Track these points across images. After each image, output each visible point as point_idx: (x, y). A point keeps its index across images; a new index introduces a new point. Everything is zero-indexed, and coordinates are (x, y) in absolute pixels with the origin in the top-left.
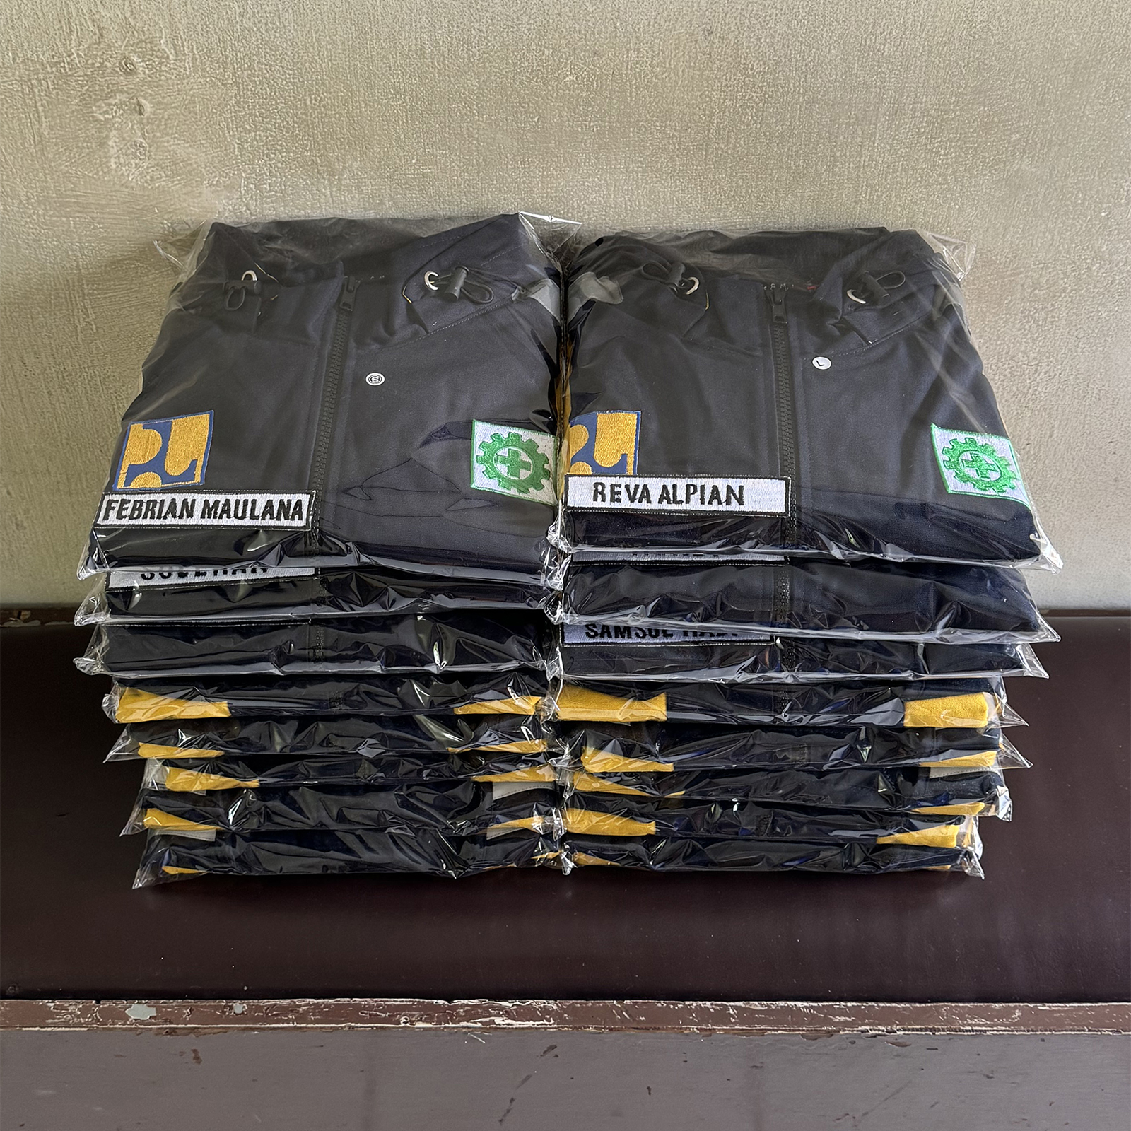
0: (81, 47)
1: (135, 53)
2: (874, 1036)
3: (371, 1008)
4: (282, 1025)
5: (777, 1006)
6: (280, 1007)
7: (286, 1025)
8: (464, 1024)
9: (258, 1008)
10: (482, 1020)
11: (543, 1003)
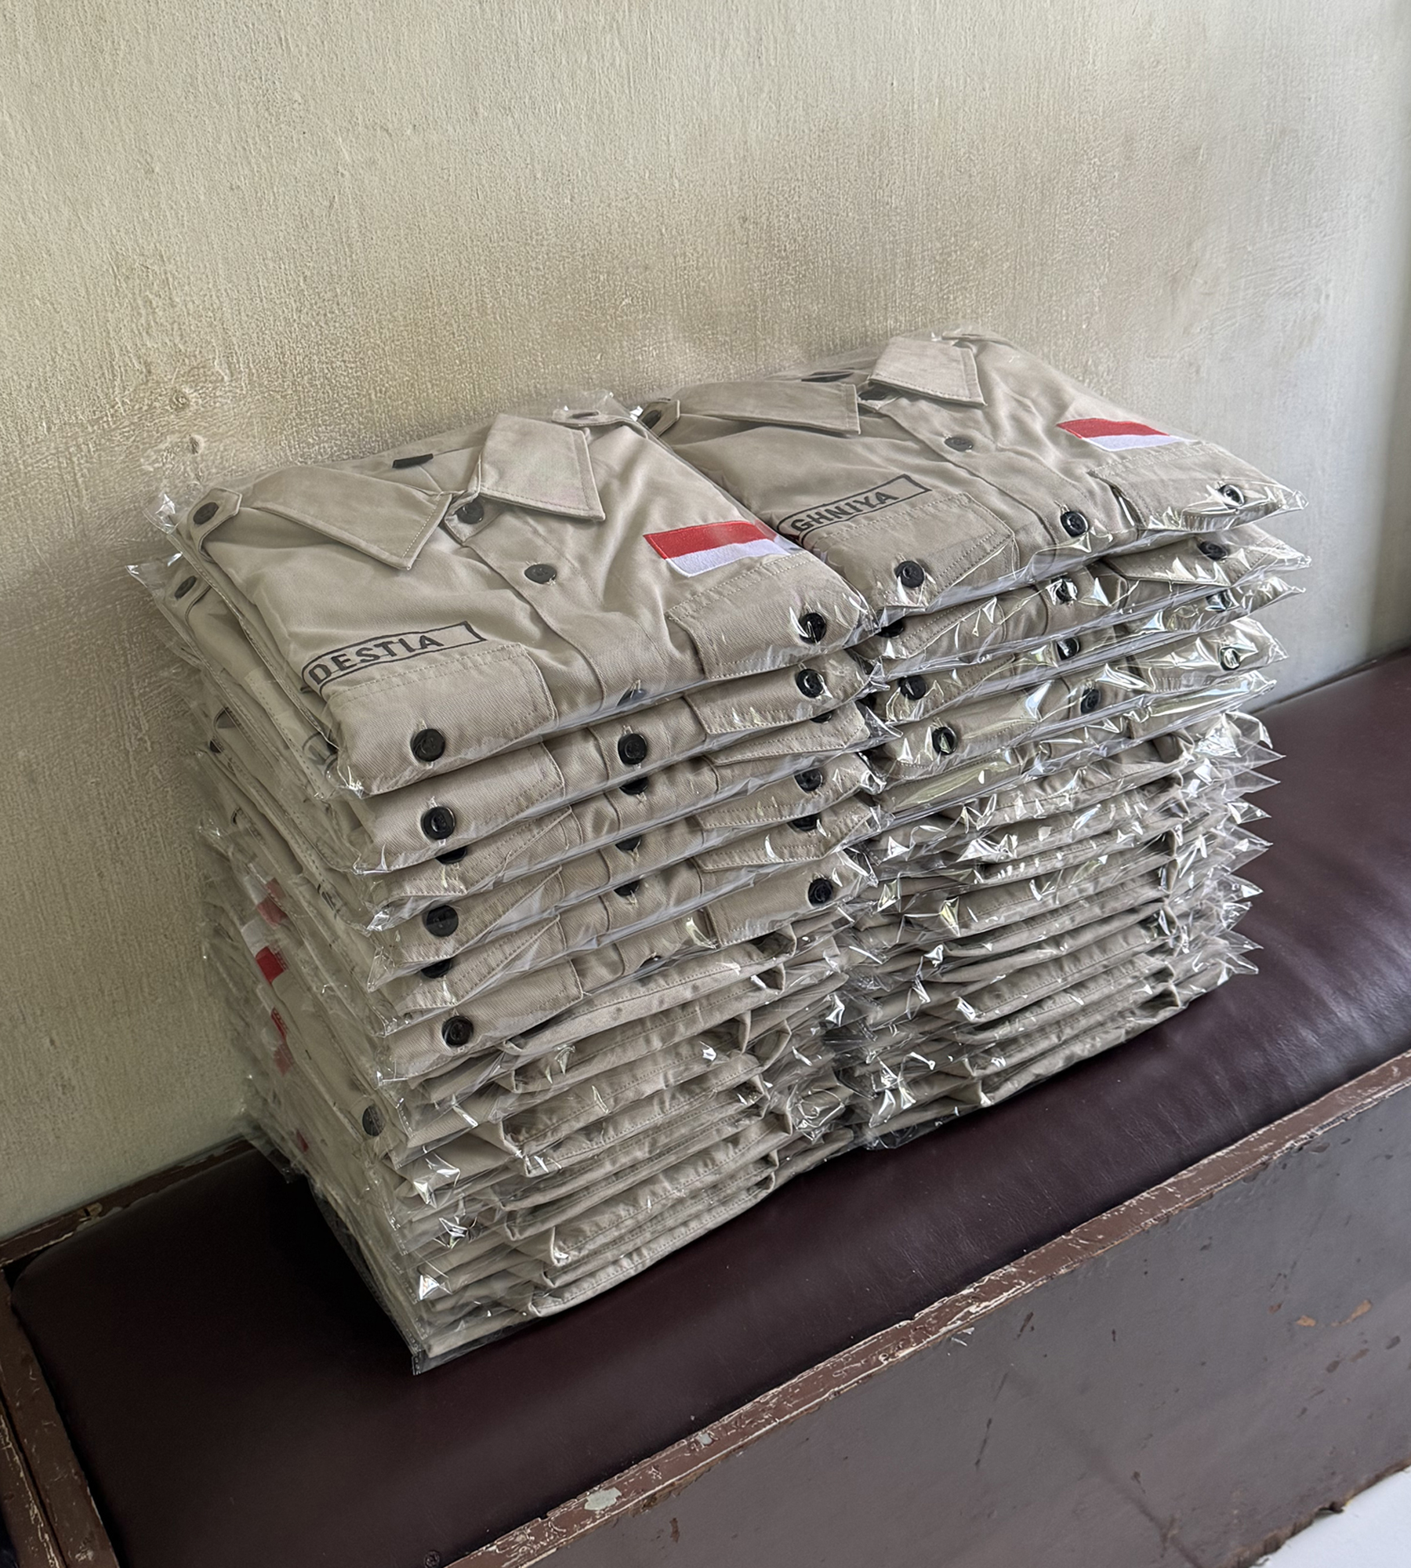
0: (127, 392)
1: (187, 382)
2: (1301, 1148)
3: (841, 1365)
4: (764, 1430)
5: (1204, 1165)
6: (748, 1414)
7: (768, 1427)
8: (944, 1330)
9: (726, 1428)
10: (958, 1316)
11: (1000, 1272)
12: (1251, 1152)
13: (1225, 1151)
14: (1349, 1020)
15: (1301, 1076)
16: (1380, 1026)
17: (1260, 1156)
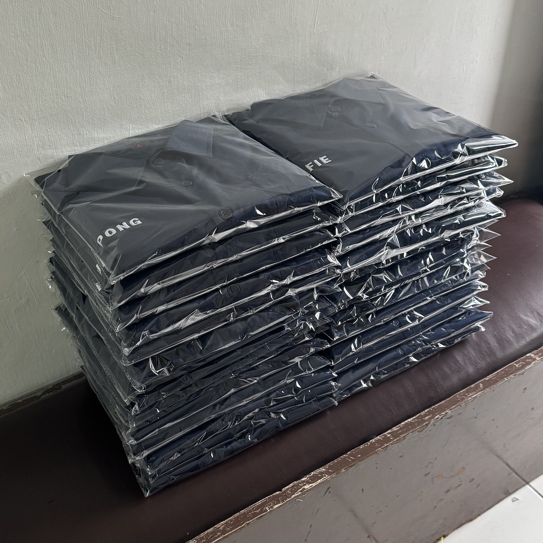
2: (442, 418)
3: (250, 511)
4: (217, 540)
5: (403, 425)
6: (211, 533)
7: (219, 539)
8: (293, 496)
9: (202, 538)
10: (300, 490)
11: (318, 471)
12: (422, 420)
13: (411, 419)
14: (464, 364)
15: (443, 387)
16: (476, 366)
17: (426, 422)
